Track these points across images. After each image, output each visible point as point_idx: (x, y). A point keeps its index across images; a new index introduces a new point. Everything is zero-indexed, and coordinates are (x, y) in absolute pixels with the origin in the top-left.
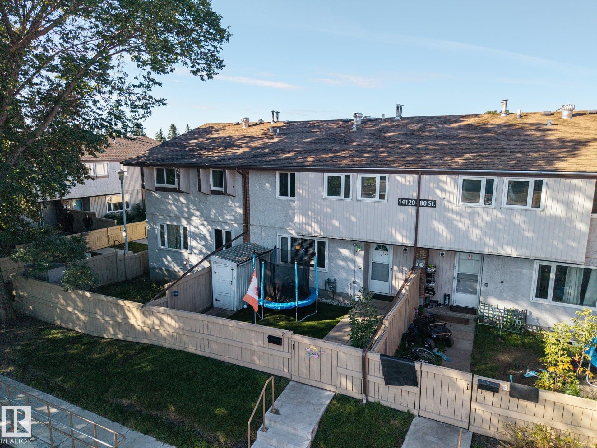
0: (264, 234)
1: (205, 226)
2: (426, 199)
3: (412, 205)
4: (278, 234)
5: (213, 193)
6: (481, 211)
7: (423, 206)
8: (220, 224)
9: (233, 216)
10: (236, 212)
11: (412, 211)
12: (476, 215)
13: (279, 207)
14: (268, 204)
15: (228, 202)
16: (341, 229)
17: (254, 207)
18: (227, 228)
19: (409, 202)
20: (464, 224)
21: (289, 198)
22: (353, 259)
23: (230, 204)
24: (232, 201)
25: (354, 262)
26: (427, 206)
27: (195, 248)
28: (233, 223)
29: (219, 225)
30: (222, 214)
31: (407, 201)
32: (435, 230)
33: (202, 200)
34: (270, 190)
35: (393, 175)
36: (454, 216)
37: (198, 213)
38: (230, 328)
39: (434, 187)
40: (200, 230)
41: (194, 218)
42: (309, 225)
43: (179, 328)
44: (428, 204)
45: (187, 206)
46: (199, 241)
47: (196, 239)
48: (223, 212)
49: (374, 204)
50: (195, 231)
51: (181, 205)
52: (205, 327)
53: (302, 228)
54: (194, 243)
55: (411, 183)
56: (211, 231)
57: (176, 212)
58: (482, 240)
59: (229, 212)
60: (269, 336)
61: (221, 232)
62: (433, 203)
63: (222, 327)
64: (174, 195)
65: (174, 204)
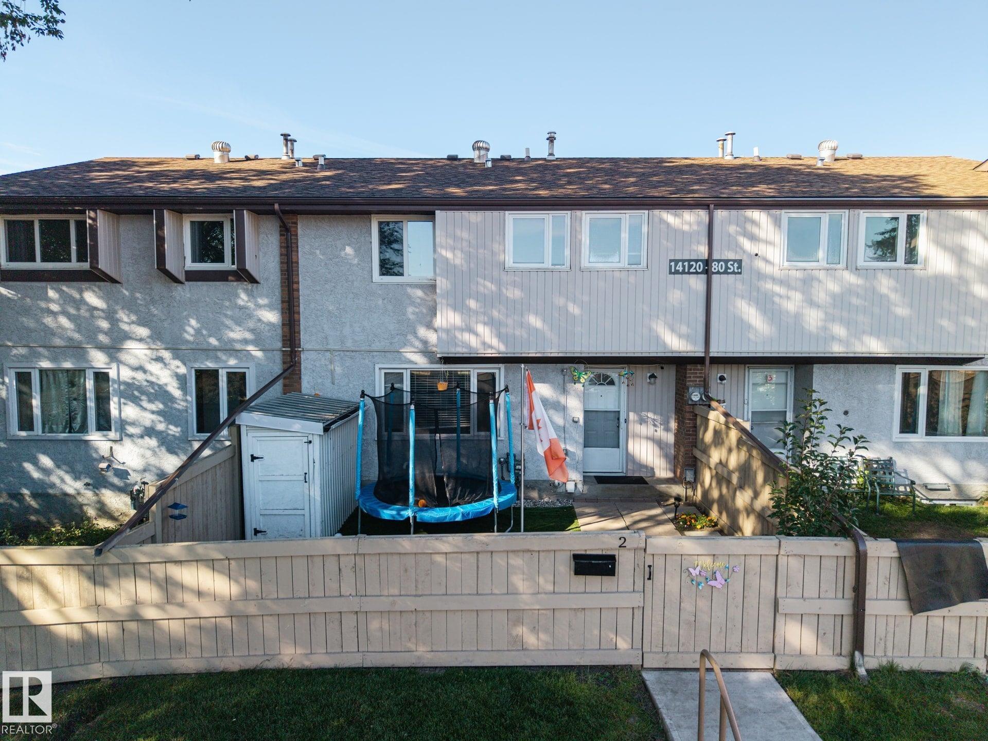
0: (338, 370)
1: (165, 364)
2: (723, 258)
3: (697, 273)
4: (377, 367)
5: (193, 276)
6: (822, 275)
7: (718, 273)
8: (211, 353)
9: (252, 331)
10: (260, 320)
11: (697, 283)
12: (815, 284)
13: (380, 302)
14: (351, 296)
15: (237, 296)
16: (548, 334)
17: (312, 306)
18: (232, 362)
19: (690, 267)
20: (793, 303)
21: (406, 279)
22: (559, 402)
23: (241, 302)
24: (250, 294)
25: (563, 409)
26: (726, 272)
27: (133, 424)
28: (250, 348)
29: (207, 358)
30: (216, 331)
31: (686, 264)
32: (742, 320)
33: (157, 298)
34: (356, 261)
35: (656, 212)
36: (777, 289)
37: (143, 332)
38: (439, 559)
39: (738, 233)
40: (151, 374)
41: (129, 344)
42: (471, 331)
43: (245, 596)
44: (727, 268)
45: (110, 315)
46: (145, 404)
47: (136, 401)
48: (223, 323)
49: (617, 274)
50: (134, 378)
51: (87, 315)
52: (348, 573)
53: (453, 341)
54: (130, 412)
55: (695, 228)
56: (184, 376)
57: (70, 334)
58: (825, 329)
59: (239, 323)
60: (576, 557)
61: (214, 374)
62: (736, 267)
63: (411, 561)
64: (65, 288)
65: (64, 313)
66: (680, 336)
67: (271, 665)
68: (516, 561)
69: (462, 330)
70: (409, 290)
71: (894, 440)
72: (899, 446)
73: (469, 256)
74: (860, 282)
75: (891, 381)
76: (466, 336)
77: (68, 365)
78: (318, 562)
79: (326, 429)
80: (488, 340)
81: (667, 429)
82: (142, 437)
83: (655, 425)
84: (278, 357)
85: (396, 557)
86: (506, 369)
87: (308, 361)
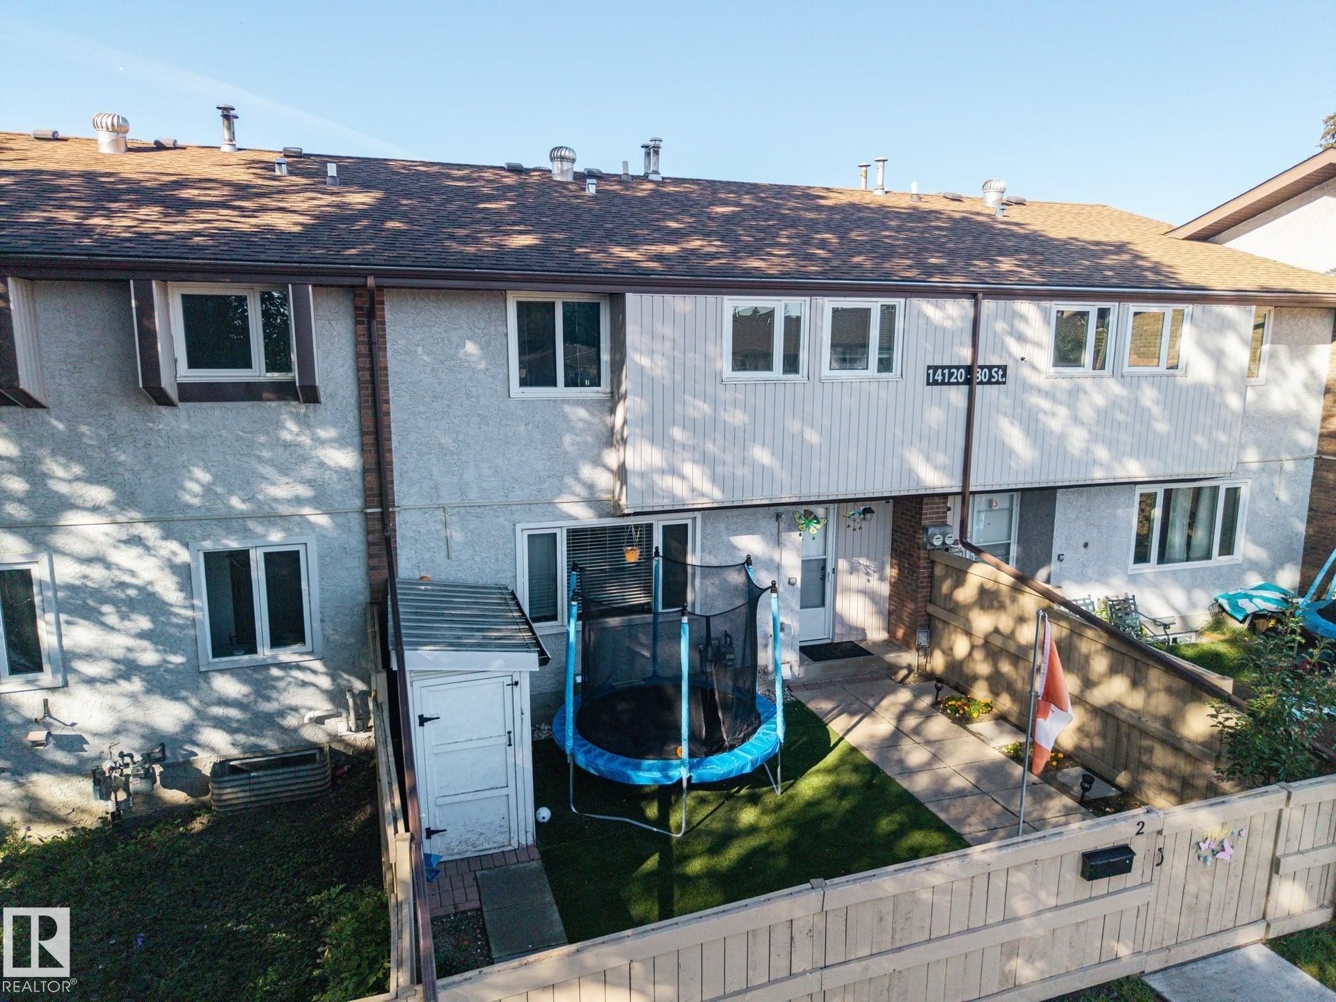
0: (457, 536)
1: (147, 548)
2: (988, 363)
3: (958, 383)
4: (519, 527)
5: (190, 393)
6: (1086, 385)
7: (981, 383)
8: (234, 524)
9: (310, 482)
10: (322, 465)
11: (958, 397)
12: (1081, 395)
13: (522, 429)
14: (476, 419)
15: (279, 425)
16: (777, 471)
17: (412, 437)
18: (274, 537)
19: (951, 375)
20: (1057, 420)
21: (560, 391)
22: (772, 560)
23: (286, 436)
24: (304, 422)
25: (778, 568)
26: (989, 382)
27: (88, 656)
28: (306, 511)
29: (229, 531)
30: (246, 482)
31: (946, 371)
32: (1003, 442)
33: (122, 432)
34: (482, 365)
35: (915, 301)
36: (1044, 404)
37: (100, 494)
39: (1004, 332)
40: (119, 568)
41: (72, 519)
42: (674, 472)
44: (991, 376)
45: (27, 468)
46: (114, 621)
47: (91, 615)
48: (256, 473)
49: (865, 386)
50: (85, 577)
52: (802, 941)
53: (652, 490)
54: (81, 635)
55: (959, 324)
56: (188, 566)
58: (1088, 451)
59: (284, 470)
60: (1085, 856)
61: (239, 560)
63: (888, 906)
66: (936, 467)
68: (1017, 878)
69: (663, 472)
70: (564, 408)
71: (1130, 572)
72: (1133, 579)
73: (672, 363)
74: (1125, 392)
75: (1130, 500)
76: (669, 481)
79: (542, 661)
80: (697, 484)
81: (882, 579)
83: (868, 574)
84: (356, 522)
85: (869, 906)
86: (703, 518)
87: (407, 526)
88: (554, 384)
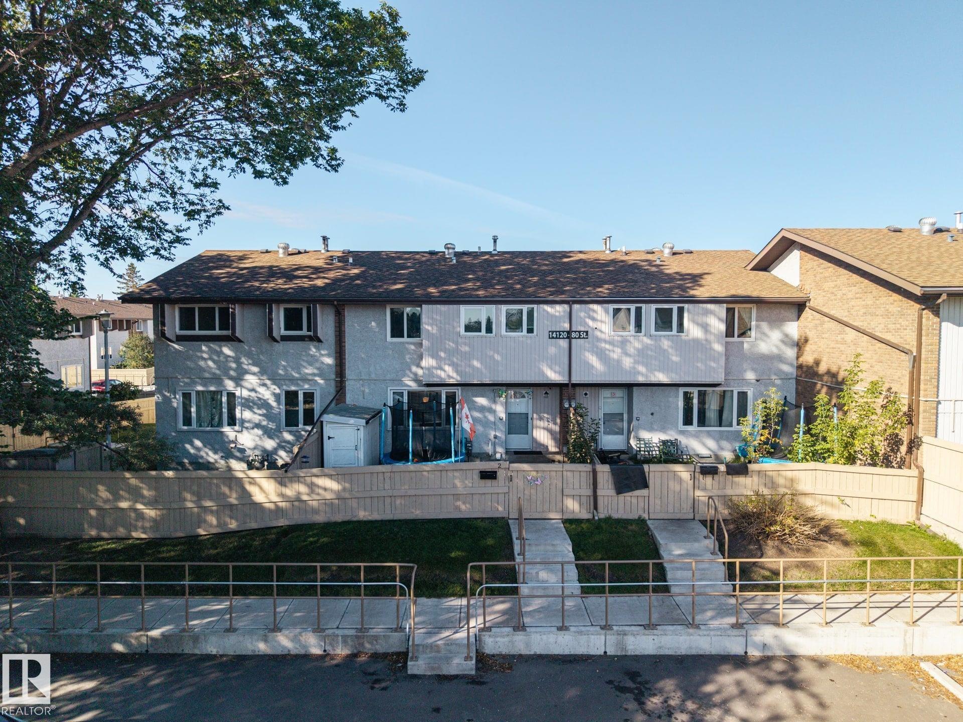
0: (367, 391)
1: (268, 388)
2: (578, 330)
3: (564, 338)
4: (389, 389)
5: (285, 338)
6: (632, 339)
7: (575, 338)
8: (294, 382)
9: (318, 369)
10: (323, 363)
11: (564, 343)
12: (628, 344)
13: (391, 353)
14: (375, 349)
15: (310, 349)
17: (353, 354)
18: (306, 386)
19: (560, 335)
20: (616, 354)
21: (405, 339)
22: (491, 408)
23: (311, 353)
24: (318, 349)
25: (494, 412)
26: (579, 338)
27: (249, 422)
28: (317, 378)
29: (292, 384)
30: (298, 368)
31: (558, 333)
32: (588, 363)
33: (264, 350)
34: (377, 330)
35: (541, 306)
36: (607, 346)
37: (255, 369)
38: (425, 473)
39: (585, 317)
40: (260, 393)
41: (248, 377)
42: (442, 369)
43: (344, 489)
44: (580, 335)
45: (237, 360)
46: (256, 410)
47: (250, 408)
48: (301, 365)
49: (521, 339)
50: (250, 396)
51: (224, 360)
52: (387, 480)
53: (431, 374)
54: (247, 415)
55: (562, 314)
56: (279, 394)
57: (214, 371)
58: (634, 368)
59: (311, 364)
60: (481, 472)
61: (295, 394)
62: (585, 335)
63: (414, 474)
64: (212, 345)
65: (211, 359)
66: (555, 372)
67: (355, 519)
68: (457, 474)
69: (436, 368)
70: (407, 345)
71: (680, 429)
72: (682, 433)
73: (440, 329)
74: (652, 343)
75: (677, 396)
76: (439, 372)
77: (212, 389)
78: (375, 475)
79: (367, 423)
80: (451, 374)
81: (555, 423)
82: (253, 428)
83: (548, 421)
84: (333, 383)
85: (407, 473)
86: (462, 390)
87: (350, 385)
88: (403, 337)
